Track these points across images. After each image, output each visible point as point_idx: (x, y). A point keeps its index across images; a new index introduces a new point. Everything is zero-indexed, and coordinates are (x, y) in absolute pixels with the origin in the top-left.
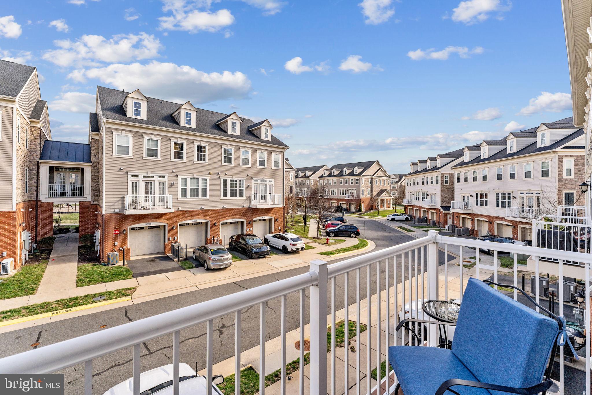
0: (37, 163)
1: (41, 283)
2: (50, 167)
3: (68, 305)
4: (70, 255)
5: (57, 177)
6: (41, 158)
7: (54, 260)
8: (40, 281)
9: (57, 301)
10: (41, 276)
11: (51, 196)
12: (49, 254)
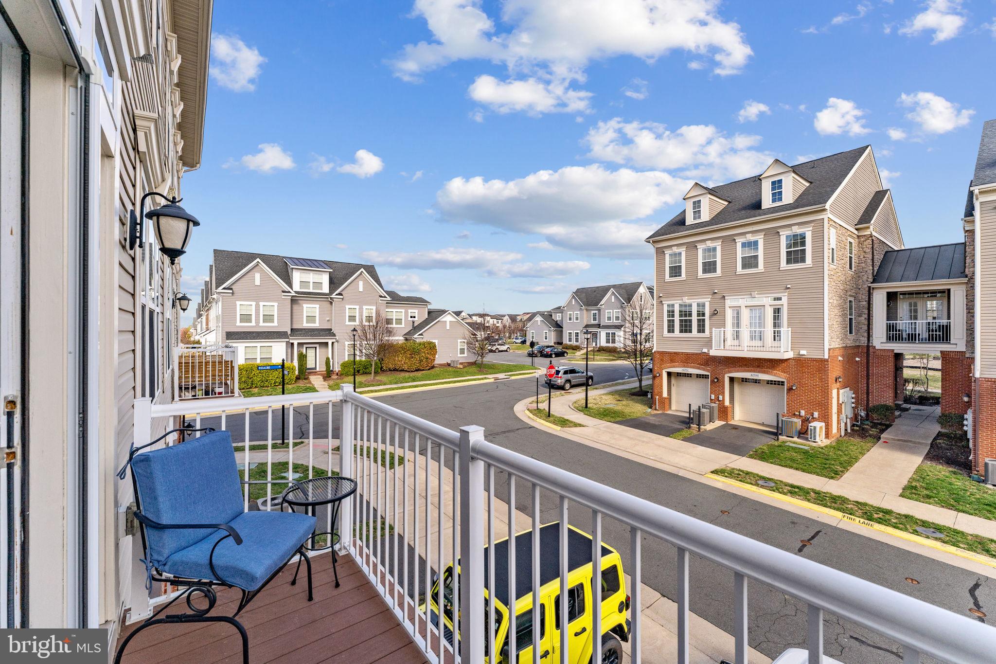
0: (867, 289)
1: (852, 469)
2: (888, 293)
3: (872, 515)
4: (915, 443)
5: (903, 308)
6: (874, 281)
7: (887, 442)
8: (852, 466)
9: (857, 502)
10: (857, 459)
11: (890, 340)
12: (882, 431)
